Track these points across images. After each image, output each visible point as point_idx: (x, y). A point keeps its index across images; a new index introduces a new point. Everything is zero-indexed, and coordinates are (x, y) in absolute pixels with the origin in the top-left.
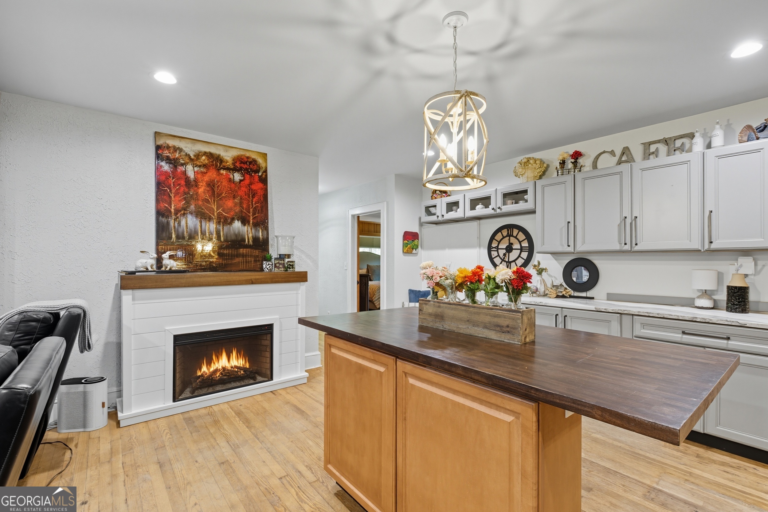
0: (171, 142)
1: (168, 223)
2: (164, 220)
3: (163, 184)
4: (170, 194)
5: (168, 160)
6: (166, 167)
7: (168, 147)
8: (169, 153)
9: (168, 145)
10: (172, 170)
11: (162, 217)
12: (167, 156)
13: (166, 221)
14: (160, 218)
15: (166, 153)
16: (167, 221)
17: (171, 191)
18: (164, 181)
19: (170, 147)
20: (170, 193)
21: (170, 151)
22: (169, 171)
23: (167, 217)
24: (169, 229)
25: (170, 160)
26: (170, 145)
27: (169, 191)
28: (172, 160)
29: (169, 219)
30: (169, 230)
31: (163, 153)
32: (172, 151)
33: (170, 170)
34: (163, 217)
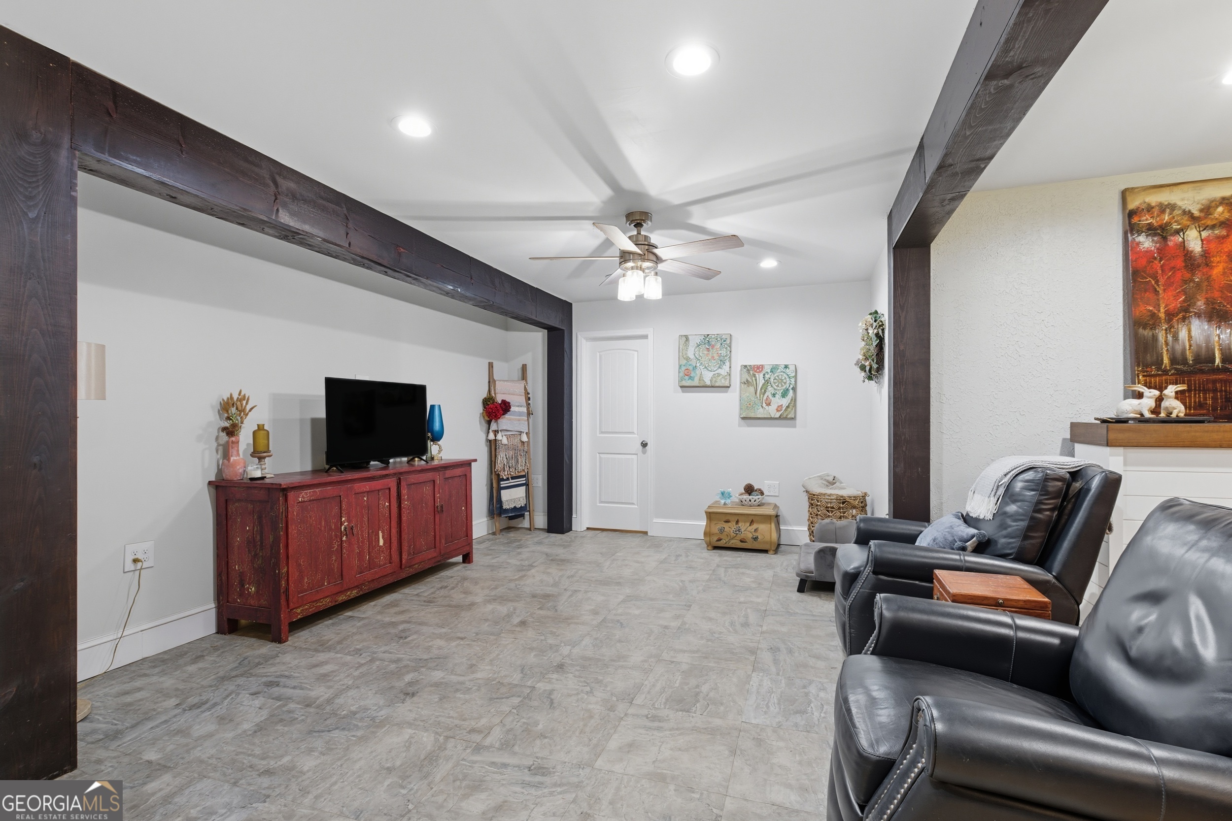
0: (1154, 199)
1: (1155, 338)
2: (1146, 333)
3: (1142, 273)
4: (1157, 287)
5: (1151, 230)
6: (1146, 243)
7: (1149, 209)
8: (1151, 217)
9: (1149, 205)
10: (1158, 245)
11: (1142, 328)
12: (1149, 224)
13: (1151, 334)
14: (1141, 331)
15: (1146, 219)
16: (1153, 334)
17: (1157, 282)
18: (1145, 267)
19: (1153, 208)
20: (1155, 285)
21: (1152, 213)
22: (1153, 248)
23: (1153, 327)
24: (1156, 347)
25: (1155, 229)
26: (1153, 204)
27: (1153, 282)
28: (1158, 229)
29: (1155, 330)
30: (1156, 349)
31: (1140, 221)
32: (1157, 214)
33: (1155, 247)
34: (1144, 328)
